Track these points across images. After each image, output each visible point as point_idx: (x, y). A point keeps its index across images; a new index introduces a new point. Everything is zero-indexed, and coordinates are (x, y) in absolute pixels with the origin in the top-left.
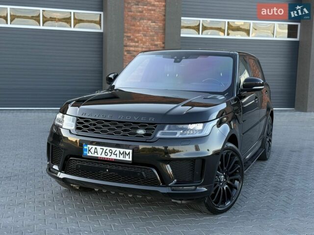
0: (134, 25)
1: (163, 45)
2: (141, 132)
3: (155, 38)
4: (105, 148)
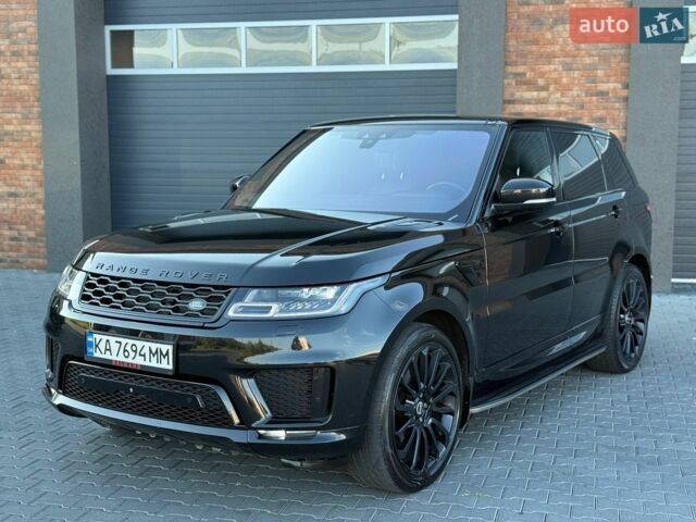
2: (196, 305)
3: (600, 73)
4: (124, 341)
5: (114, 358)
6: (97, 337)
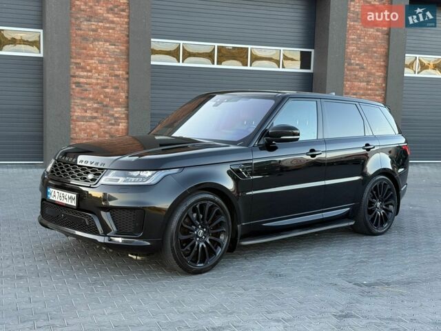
0: (85, 49)
1: (126, 76)
3: (116, 66)
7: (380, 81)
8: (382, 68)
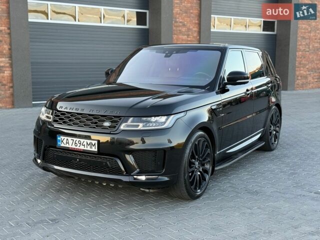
2: (107, 124)
4: (75, 139)
5: (70, 146)
6: (63, 138)
7: (195, 34)
8: (197, 25)
